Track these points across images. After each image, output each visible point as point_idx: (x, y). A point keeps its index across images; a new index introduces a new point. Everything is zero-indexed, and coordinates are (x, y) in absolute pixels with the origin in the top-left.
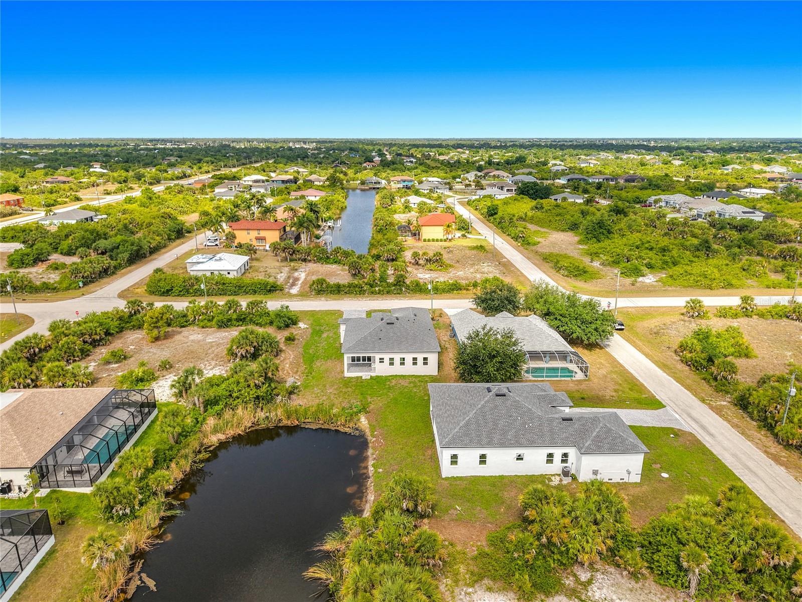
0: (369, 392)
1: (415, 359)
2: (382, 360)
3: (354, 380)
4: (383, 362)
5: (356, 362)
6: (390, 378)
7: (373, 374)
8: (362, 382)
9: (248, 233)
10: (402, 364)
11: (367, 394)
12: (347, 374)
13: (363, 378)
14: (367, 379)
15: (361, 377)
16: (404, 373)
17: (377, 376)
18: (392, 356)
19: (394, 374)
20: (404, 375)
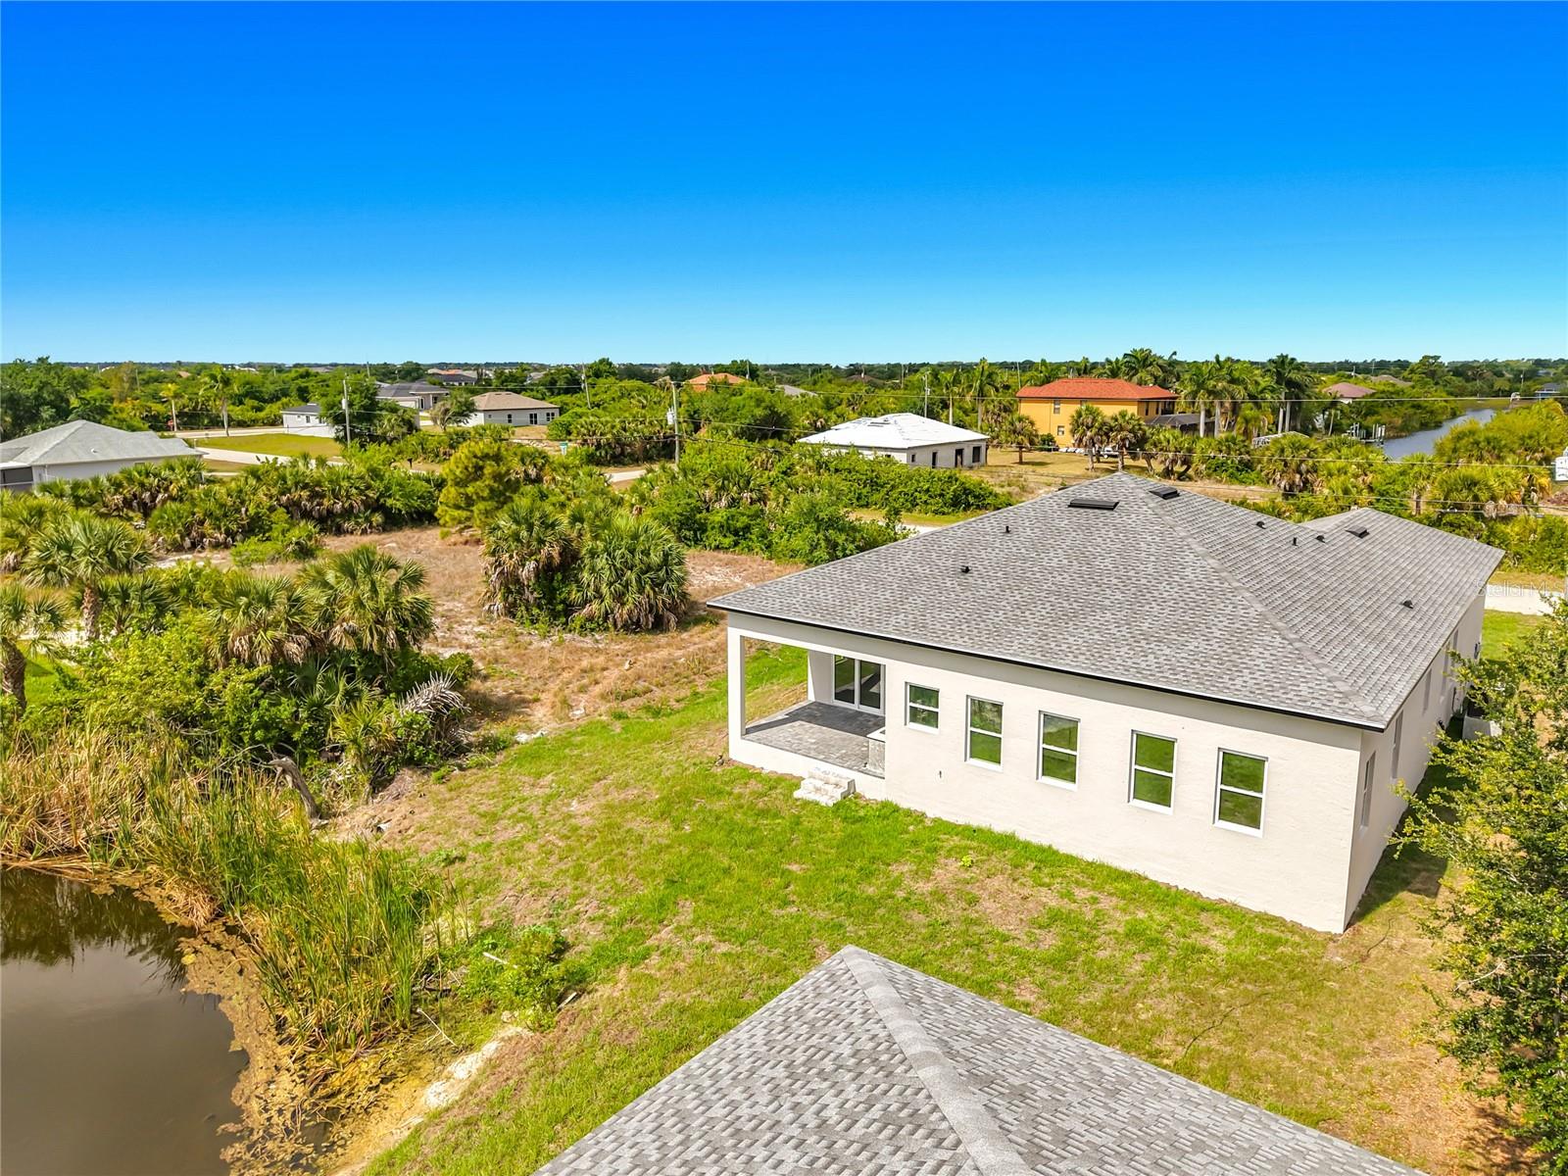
0: (722, 887)
1: (1152, 751)
2: (924, 704)
3: (749, 788)
4: (931, 719)
5: (856, 706)
7: (872, 789)
9: (1057, 411)
10: (1059, 765)
11: (699, 894)
12: (745, 751)
13: (797, 794)
14: (817, 804)
15: (796, 783)
16: (1065, 844)
17: (885, 804)
18: (989, 689)
19: (999, 827)
20: (1063, 850)
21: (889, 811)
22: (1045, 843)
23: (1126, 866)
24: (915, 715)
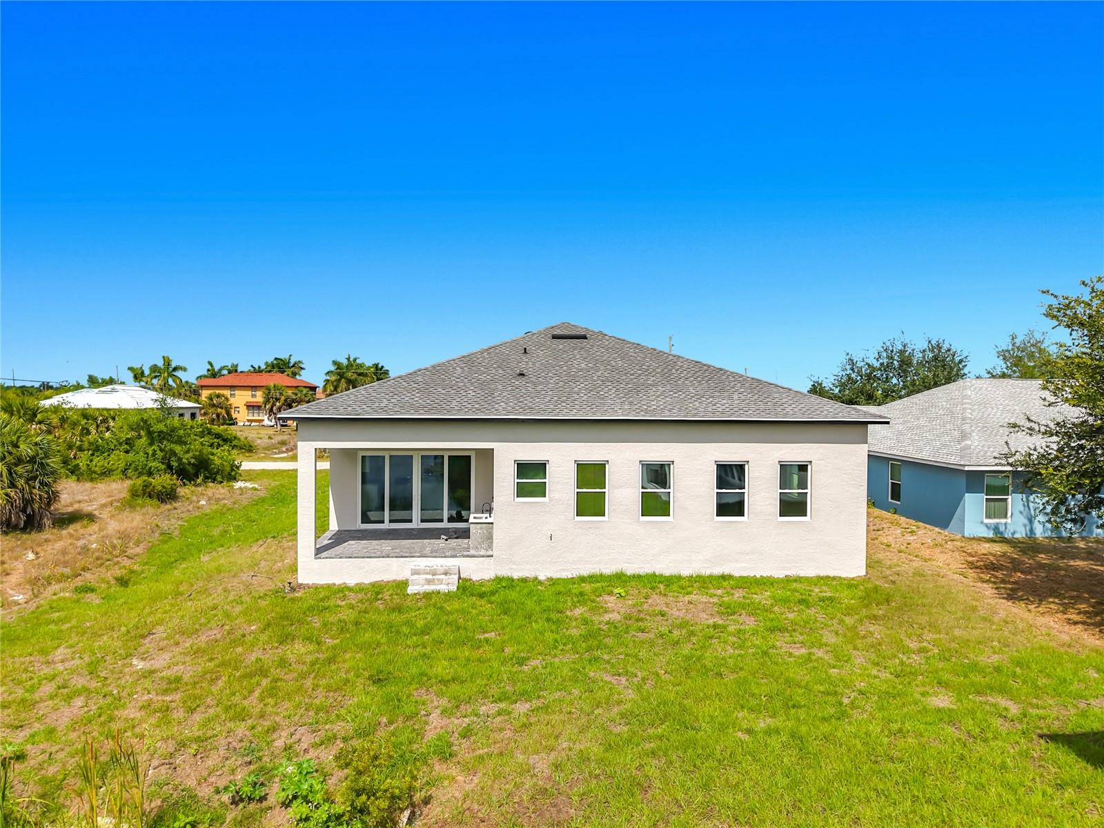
0: (441, 668)
1: (730, 475)
2: (531, 479)
3: (353, 599)
4: (540, 491)
5: (386, 525)
6: (587, 587)
7: (479, 570)
8: (398, 609)
9: (232, 395)
10: (655, 505)
11: (423, 679)
13: (411, 590)
14: (439, 592)
15: (404, 584)
16: (665, 566)
17: (499, 580)
18: (592, 451)
19: (608, 570)
20: (667, 573)
21: (507, 583)
22: (650, 571)
23: (717, 571)
24: (522, 491)
